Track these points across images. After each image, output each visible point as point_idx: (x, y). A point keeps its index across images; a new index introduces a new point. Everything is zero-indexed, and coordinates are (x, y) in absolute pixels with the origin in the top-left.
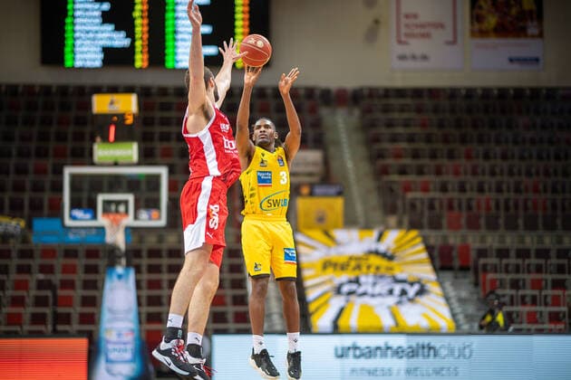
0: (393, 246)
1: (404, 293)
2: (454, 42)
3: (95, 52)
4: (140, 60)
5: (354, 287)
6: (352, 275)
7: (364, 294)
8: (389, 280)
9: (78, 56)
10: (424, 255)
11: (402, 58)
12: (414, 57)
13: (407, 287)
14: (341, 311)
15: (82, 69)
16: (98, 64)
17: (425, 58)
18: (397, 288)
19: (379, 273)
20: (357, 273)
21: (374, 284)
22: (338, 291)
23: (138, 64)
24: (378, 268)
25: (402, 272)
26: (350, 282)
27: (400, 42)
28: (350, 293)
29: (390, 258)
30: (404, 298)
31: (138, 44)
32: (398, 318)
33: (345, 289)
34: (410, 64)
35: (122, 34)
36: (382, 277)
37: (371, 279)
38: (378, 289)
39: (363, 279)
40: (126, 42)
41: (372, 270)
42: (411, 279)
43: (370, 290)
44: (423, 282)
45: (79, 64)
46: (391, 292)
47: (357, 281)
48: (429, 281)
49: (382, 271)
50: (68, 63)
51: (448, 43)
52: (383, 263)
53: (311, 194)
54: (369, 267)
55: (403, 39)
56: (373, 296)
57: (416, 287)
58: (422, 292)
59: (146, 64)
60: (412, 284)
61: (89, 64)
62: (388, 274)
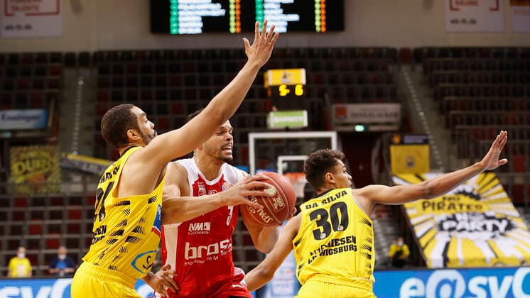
0: (477, 188)
1: (495, 228)
2: (497, 9)
3: (197, 21)
4: (234, 27)
5: (453, 224)
6: (449, 214)
7: (463, 230)
8: (482, 217)
9: (181, 25)
10: (504, 195)
11: (454, 22)
12: (464, 21)
13: (497, 223)
14: (447, 245)
15: (185, 35)
16: (199, 31)
17: (473, 22)
18: (489, 224)
19: (471, 212)
20: (452, 211)
21: (469, 221)
22: (441, 227)
23: (233, 30)
24: (468, 207)
25: (490, 209)
26: (449, 219)
27: (452, 9)
28: (451, 229)
29: (477, 197)
30: (497, 233)
31: (232, 13)
32: (496, 250)
33: (446, 225)
34: (460, 27)
35: (219, 6)
36: (474, 214)
37: (465, 217)
38: (473, 226)
39: (459, 217)
40: (222, 12)
41: (465, 208)
42: (498, 216)
43: (467, 226)
44: (509, 218)
45: (182, 31)
46: (485, 227)
47: (454, 219)
48: (514, 217)
49: (473, 209)
50: (174, 31)
51: (492, 10)
52: (473, 202)
53: (402, 143)
54: (461, 206)
55: (454, 6)
56: (471, 231)
57: (504, 223)
58: (510, 227)
59: (238, 30)
60: (500, 220)
61: (191, 31)
62: (479, 211)
